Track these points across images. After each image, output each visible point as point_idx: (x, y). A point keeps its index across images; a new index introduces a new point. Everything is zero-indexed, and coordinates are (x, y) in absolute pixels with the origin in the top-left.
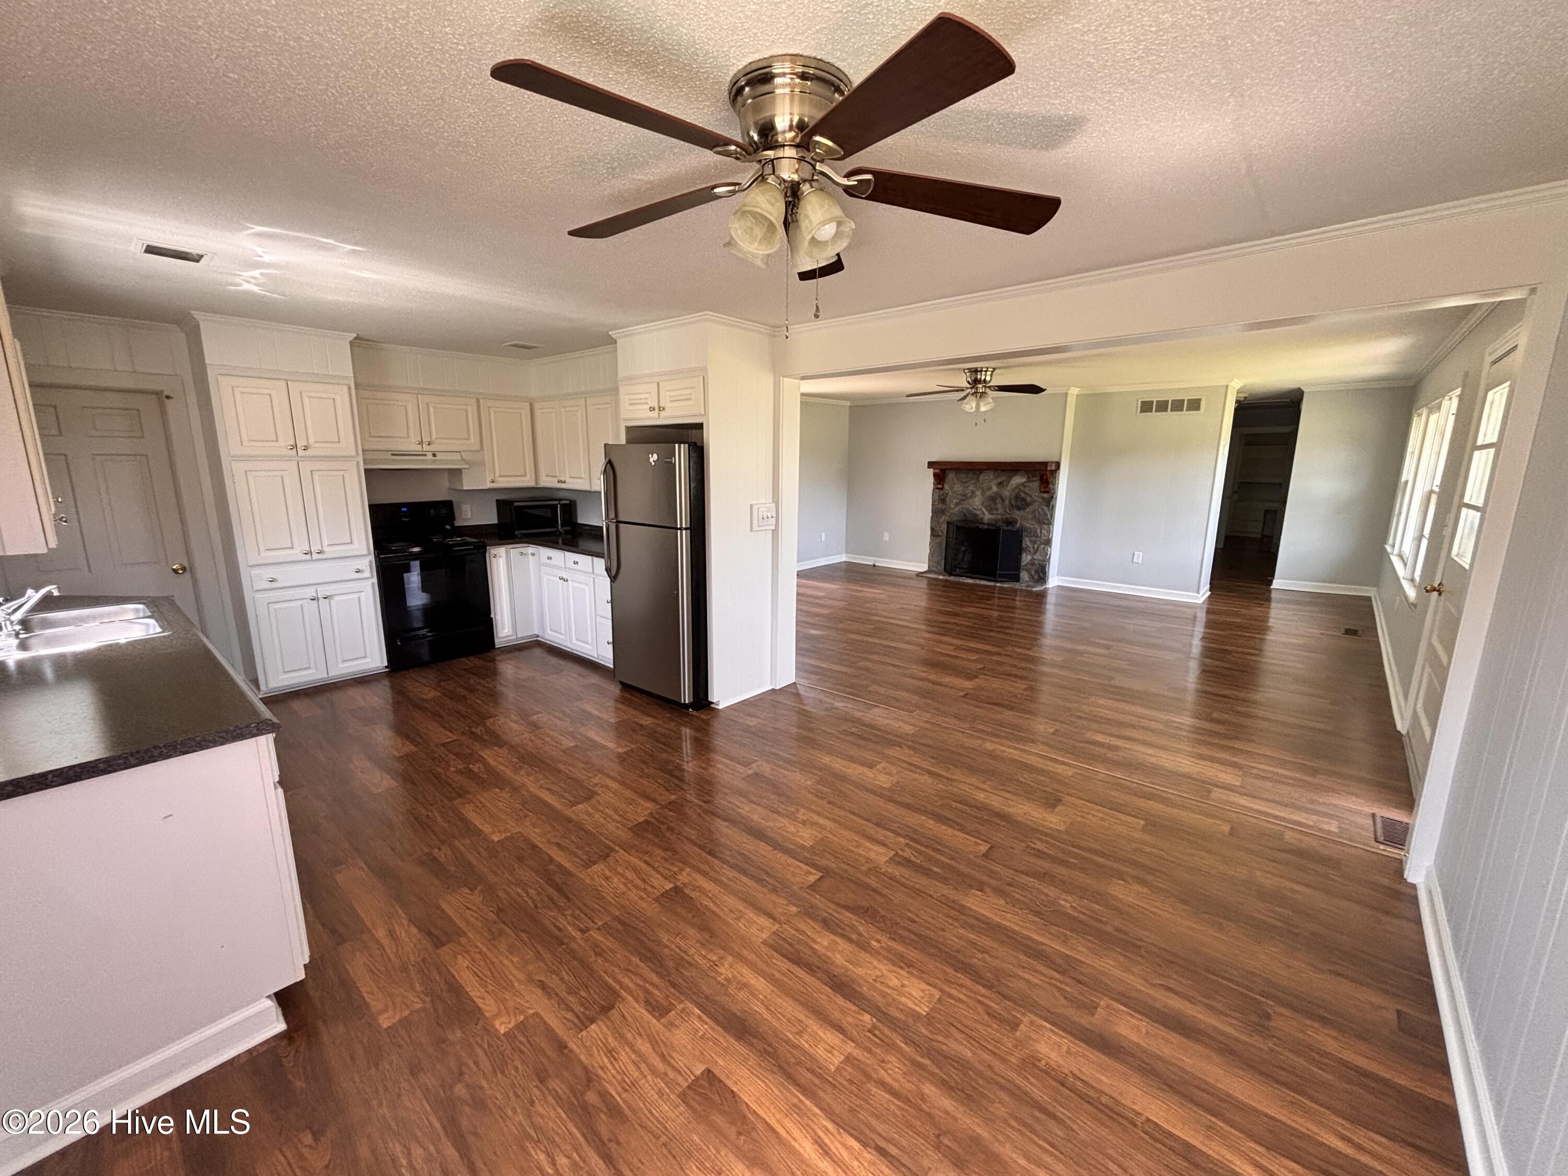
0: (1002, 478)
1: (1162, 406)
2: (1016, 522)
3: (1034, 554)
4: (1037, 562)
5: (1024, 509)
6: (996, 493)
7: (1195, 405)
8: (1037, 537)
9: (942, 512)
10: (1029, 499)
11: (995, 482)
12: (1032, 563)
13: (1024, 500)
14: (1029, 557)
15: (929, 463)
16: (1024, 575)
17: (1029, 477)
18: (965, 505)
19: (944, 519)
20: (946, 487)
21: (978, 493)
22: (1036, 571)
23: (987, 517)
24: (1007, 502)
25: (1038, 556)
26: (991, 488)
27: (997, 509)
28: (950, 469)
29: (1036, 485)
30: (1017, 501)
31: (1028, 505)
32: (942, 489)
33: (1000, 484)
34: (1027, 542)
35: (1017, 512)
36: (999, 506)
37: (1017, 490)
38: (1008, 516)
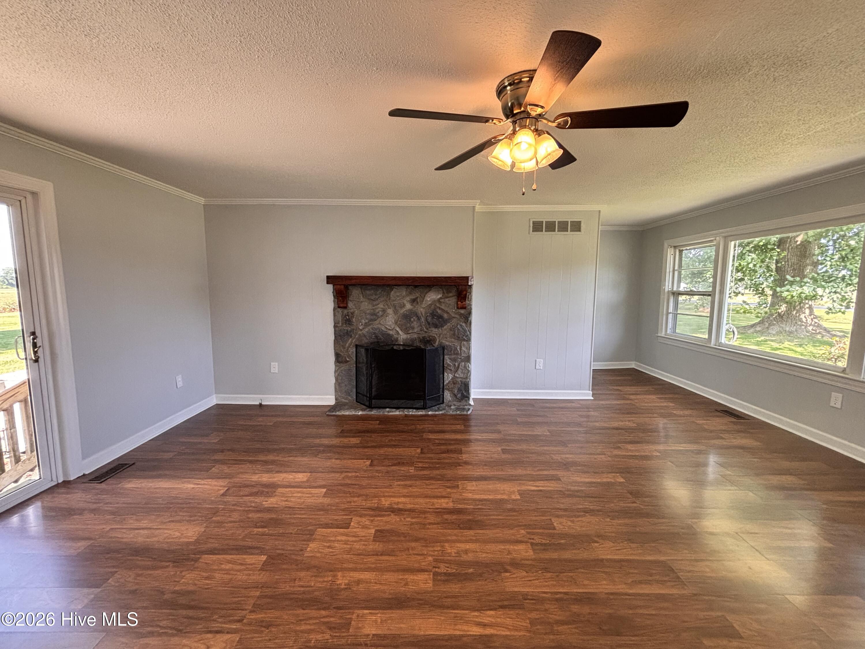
0: (416, 294)
1: (551, 227)
2: (434, 340)
3: (456, 371)
4: (459, 380)
5: (442, 326)
6: (410, 310)
7: (577, 227)
8: (457, 354)
9: (348, 334)
10: (445, 316)
11: (408, 299)
12: (454, 381)
13: (440, 317)
14: (451, 376)
15: (328, 277)
16: (448, 396)
17: (443, 293)
18: (376, 325)
19: (351, 342)
20: (350, 305)
21: (390, 311)
22: (459, 390)
23: (402, 337)
24: (423, 319)
25: (459, 374)
26: (404, 305)
27: (413, 328)
28: (354, 285)
29: (452, 301)
30: (433, 318)
31: (446, 322)
32: (345, 308)
33: (413, 301)
34: (447, 360)
35: (435, 330)
36: (415, 324)
37: (433, 307)
38: (426, 335)
